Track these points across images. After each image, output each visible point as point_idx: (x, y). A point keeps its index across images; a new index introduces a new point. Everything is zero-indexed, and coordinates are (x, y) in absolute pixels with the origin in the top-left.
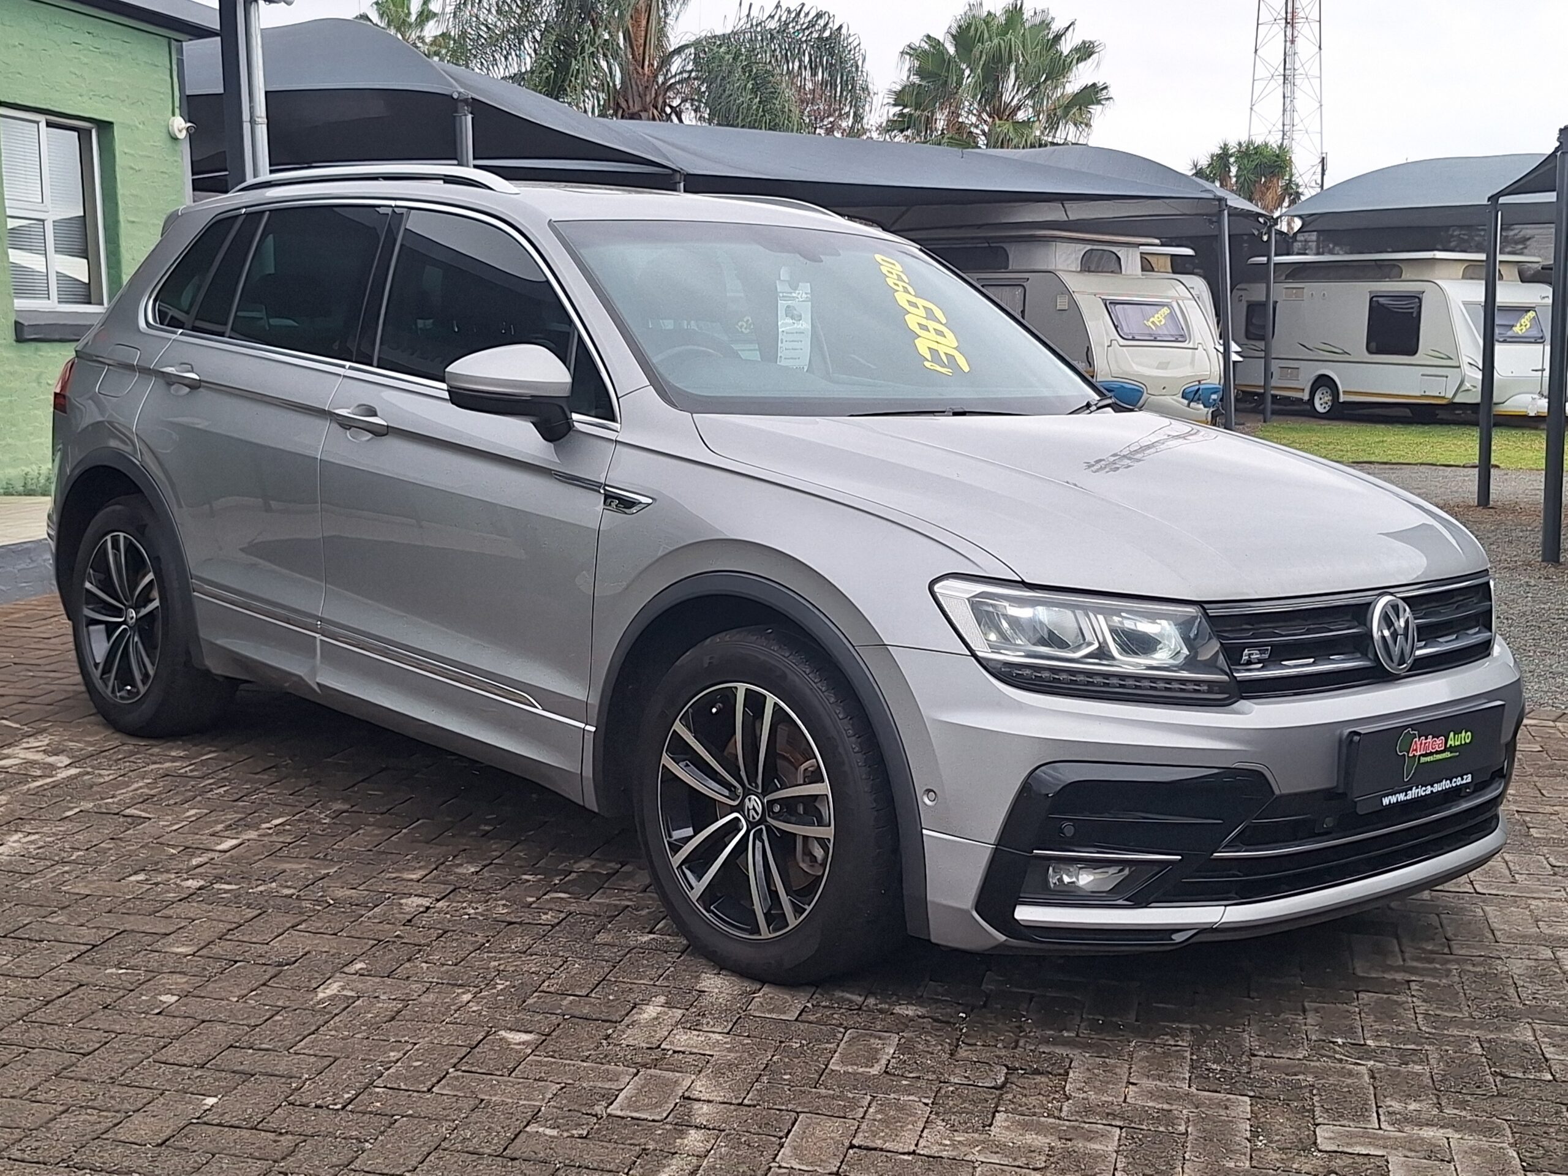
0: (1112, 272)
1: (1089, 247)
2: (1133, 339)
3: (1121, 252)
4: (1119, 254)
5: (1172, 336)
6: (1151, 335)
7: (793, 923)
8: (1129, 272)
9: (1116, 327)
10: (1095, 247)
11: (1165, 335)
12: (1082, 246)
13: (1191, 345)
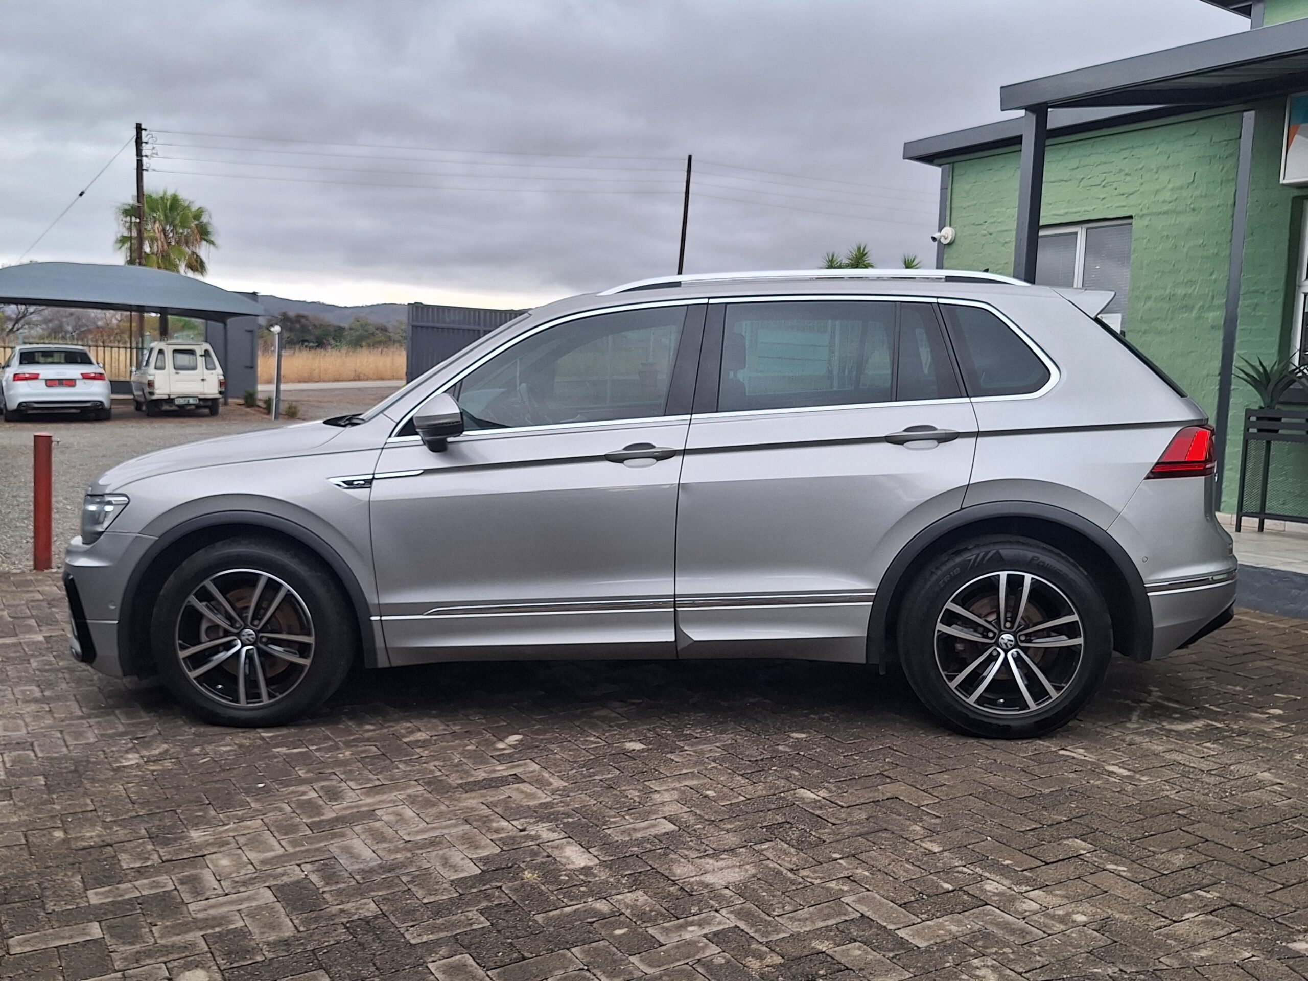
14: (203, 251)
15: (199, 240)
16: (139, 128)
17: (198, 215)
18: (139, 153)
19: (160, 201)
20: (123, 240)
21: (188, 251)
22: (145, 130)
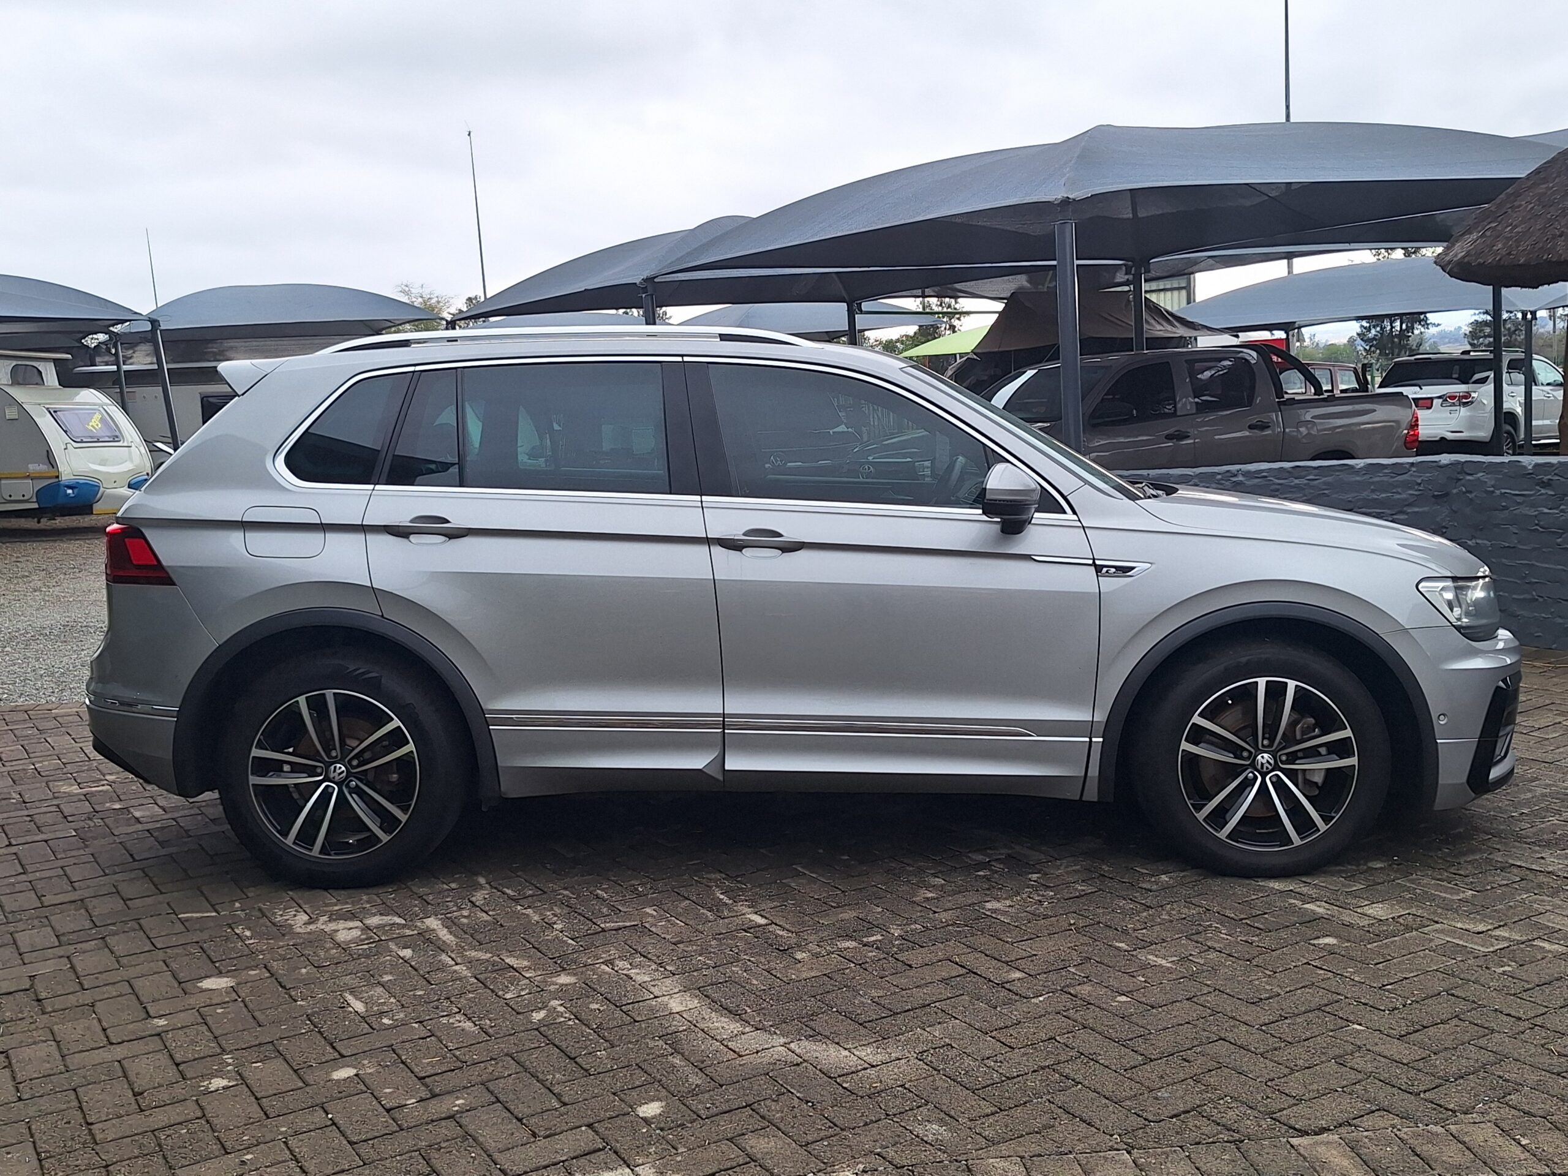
0: (37, 384)
1: (14, 363)
2: (82, 442)
3: (41, 366)
4: (40, 369)
5: (109, 437)
6: (92, 437)
7: (1323, 828)
8: (50, 384)
9: (66, 432)
10: (20, 363)
11: (104, 437)
12: (9, 362)
13: (125, 444)
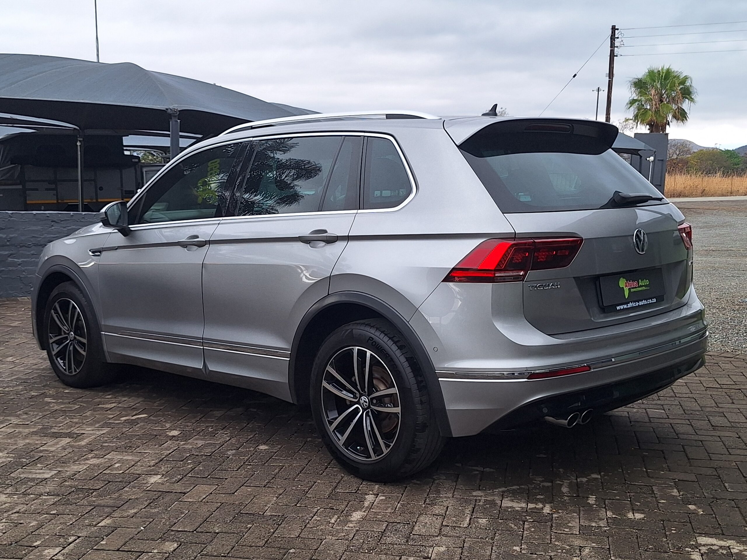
14: (686, 105)
15: (681, 98)
16: (614, 29)
17: (683, 82)
18: (612, 45)
19: (657, 75)
20: (632, 102)
21: (674, 107)
22: (618, 29)
